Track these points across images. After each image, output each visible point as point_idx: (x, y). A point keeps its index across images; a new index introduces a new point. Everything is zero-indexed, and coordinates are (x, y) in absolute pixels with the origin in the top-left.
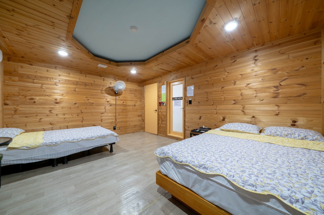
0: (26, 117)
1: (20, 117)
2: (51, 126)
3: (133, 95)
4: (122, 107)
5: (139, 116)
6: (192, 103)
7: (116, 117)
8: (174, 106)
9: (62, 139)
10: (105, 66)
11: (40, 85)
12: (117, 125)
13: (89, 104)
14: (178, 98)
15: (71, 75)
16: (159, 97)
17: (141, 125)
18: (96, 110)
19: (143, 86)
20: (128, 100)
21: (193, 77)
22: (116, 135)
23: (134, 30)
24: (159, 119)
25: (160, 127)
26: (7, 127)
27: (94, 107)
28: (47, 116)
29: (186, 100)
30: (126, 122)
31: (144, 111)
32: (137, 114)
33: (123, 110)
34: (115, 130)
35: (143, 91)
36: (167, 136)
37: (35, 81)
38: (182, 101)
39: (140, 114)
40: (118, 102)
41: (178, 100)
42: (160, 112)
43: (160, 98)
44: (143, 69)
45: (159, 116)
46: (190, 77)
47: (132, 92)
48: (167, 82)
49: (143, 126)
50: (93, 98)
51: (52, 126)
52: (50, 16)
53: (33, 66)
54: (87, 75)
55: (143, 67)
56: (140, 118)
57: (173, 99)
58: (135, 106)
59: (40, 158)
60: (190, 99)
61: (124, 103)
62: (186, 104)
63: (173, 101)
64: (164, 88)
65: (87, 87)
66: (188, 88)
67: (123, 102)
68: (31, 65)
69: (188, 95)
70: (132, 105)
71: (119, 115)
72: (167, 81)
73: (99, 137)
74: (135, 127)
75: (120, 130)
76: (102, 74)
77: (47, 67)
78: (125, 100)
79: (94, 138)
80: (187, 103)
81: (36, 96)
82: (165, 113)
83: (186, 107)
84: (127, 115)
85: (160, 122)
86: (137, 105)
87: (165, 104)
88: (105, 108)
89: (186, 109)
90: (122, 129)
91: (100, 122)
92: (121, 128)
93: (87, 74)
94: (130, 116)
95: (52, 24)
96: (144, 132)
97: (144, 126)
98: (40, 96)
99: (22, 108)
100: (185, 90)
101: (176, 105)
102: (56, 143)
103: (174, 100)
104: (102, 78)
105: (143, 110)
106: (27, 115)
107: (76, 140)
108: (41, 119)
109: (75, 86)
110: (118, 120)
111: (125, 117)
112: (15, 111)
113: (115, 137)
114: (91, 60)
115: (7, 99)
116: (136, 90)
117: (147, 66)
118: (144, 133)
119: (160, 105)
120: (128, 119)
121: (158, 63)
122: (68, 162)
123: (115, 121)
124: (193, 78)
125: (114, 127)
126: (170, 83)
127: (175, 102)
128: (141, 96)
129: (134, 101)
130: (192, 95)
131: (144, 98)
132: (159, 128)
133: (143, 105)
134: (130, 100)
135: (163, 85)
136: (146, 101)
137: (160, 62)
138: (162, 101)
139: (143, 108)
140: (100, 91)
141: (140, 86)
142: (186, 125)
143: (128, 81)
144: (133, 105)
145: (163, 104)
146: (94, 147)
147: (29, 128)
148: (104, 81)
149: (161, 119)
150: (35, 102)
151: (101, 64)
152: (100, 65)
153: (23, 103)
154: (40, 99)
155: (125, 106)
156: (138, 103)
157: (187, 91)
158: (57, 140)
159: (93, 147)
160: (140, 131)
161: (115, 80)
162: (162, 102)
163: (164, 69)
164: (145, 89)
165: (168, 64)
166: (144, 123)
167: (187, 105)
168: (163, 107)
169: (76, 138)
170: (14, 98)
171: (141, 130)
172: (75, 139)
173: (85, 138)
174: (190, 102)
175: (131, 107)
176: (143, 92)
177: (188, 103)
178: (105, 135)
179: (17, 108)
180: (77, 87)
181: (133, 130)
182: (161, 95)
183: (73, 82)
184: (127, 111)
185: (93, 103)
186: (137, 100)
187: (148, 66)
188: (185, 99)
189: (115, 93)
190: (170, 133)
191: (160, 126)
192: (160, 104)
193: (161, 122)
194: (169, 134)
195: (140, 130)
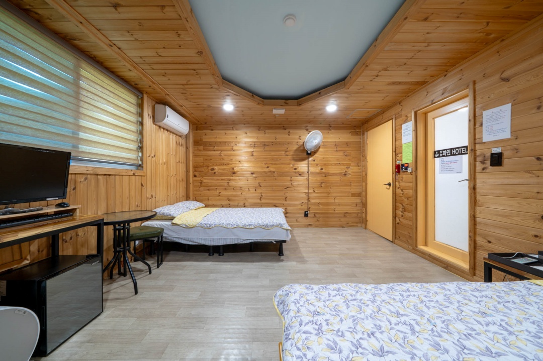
0: (209, 190)
1: (204, 190)
2: (228, 202)
3: (341, 154)
4: (319, 178)
5: (353, 195)
6: (505, 161)
7: (309, 195)
8: (440, 173)
9: (217, 222)
10: (281, 112)
11: (220, 152)
12: (310, 209)
13: (269, 174)
14: (451, 149)
15: (249, 134)
16: (397, 152)
17: (359, 215)
18: (278, 183)
19: (364, 134)
20: (331, 165)
21: (505, 75)
22: (285, 227)
23: (290, 22)
24: (397, 204)
25: (398, 223)
26: (196, 201)
27: (276, 177)
28: (225, 189)
29: (478, 153)
30: (327, 204)
31: (366, 184)
32: (348, 190)
33: (322, 183)
34: (307, 218)
35: (364, 143)
36: (415, 250)
37: (215, 148)
38: (465, 159)
39: (358, 191)
40: (312, 169)
41: (452, 155)
42: (399, 188)
43: (400, 155)
44: (347, 98)
45: (397, 198)
46: (497, 77)
47: (338, 149)
48: (416, 113)
49: (364, 216)
50: (275, 164)
51: (230, 203)
52: (187, 63)
53: (214, 131)
54: (267, 131)
55: (345, 93)
56: (358, 200)
57: (437, 155)
58: (345, 175)
59: (195, 240)
60: (498, 150)
61: (323, 171)
62: (479, 166)
63: (437, 160)
64: (408, 129)
65: (267, 148)
66: (486, 114)
67: (322, 169)
68: (212, 130)
69: (486, 137)
70: (340, 174)
71: (314, 191)
72: (416, 110)
73: (260, 226)
74: (345, 216)
75: (315, 219)
76: (284, 125)
77: (225, 130)
78: (325, 165)
79: (253, 227)
80: (483, 162)
81: (216, 165)
82: (411, 192)
83: (478, 176)
84: (328, 193)
85: (399, 213)
86: (350, 172)
87: (409, 170)
88: (292, 179)
89: (478, 181)
90: (320, 218)
91: (284, 202)
92: (317, 215)
93: (267, 129)
94: (335, 195)
95: (195, 73)
96: (366, 228)
97: (366, 216)
98: (219, 165)
99: (206, 180)
100: (475, 121)
101: (445, 169)
102: (210, 225)
103: (439, 157)
104: (287, 131)
105: (364, 184)
106: (209, 188)
107: (231, 226)
108: (220, 193)
109: (252, 150)
110: (312, 201)
111: (326, 195)
112: (201, 183)
113: (285, 231)
114: (259, 106)
115: (196, 171)
116: (347, 144)
117: (351, 88)
118: (364, 230)
119: (399, 172)
120: (331, 201)
121: (375, 73)
122: (225, 254)
123: (306, 201)
124: (506, 80)
125: (305, 212)
126: (426, 114)
127: (443, 162)
128: (360, 154)
129: (343, 165)
130: (507, 135)
131: (366, 158)
132: (397, 225)
133: (364, 174)
134: (336, 165)
135: (405, 122)
136: (368, 163)
137: (379, 67)
138: (404, 162)
139: (363, 178)
140: (284, 152)
141: (357, 134)
142: (478, 231)
143: (330, 128)
144: (342, 173)
145: (406, 168)
146: (252, 241)
147: (210, 203)
148: (289, 135)
149: (401, 205)
150: (215, 173)
151: (275, 109)
152: (275, 112)
153: (206, 175)
154: (219, 169)
155: (326, 175)
156: (353, 169)
157: (481, 125)
158: (212, 223)
159: (250, 241)
160: (357, 226)
161: (307, 130)
162: (403, 165)
163: (400, 83)
164: (367, 138)
165: (405, 64)
166: (366, 209)
167: (484, 169)
168: (406, 177)
169: (231, 223)
170: (200, 169)
171: (359, 225)
172: (229, 224)
173: (241, 225)
174: (497, 160)
175: (337, 178)
176: (363, 146)
177: (489, 162)
178: (269, 224)
179: (202, 179)
180: (255, 150)
181: (342, 222)
182: (401, 147)
183: (250, 143)
184: (328, 184)
185: (274, 172)
186: (350, 162)
187: (353, 88)
188: (474, 151)
189: (306, 154)
190: (426, 245)
191: (398, 221)
192: (399, 169)
193: (401, 213)
194: (422, 247)
195: (357, 223)
